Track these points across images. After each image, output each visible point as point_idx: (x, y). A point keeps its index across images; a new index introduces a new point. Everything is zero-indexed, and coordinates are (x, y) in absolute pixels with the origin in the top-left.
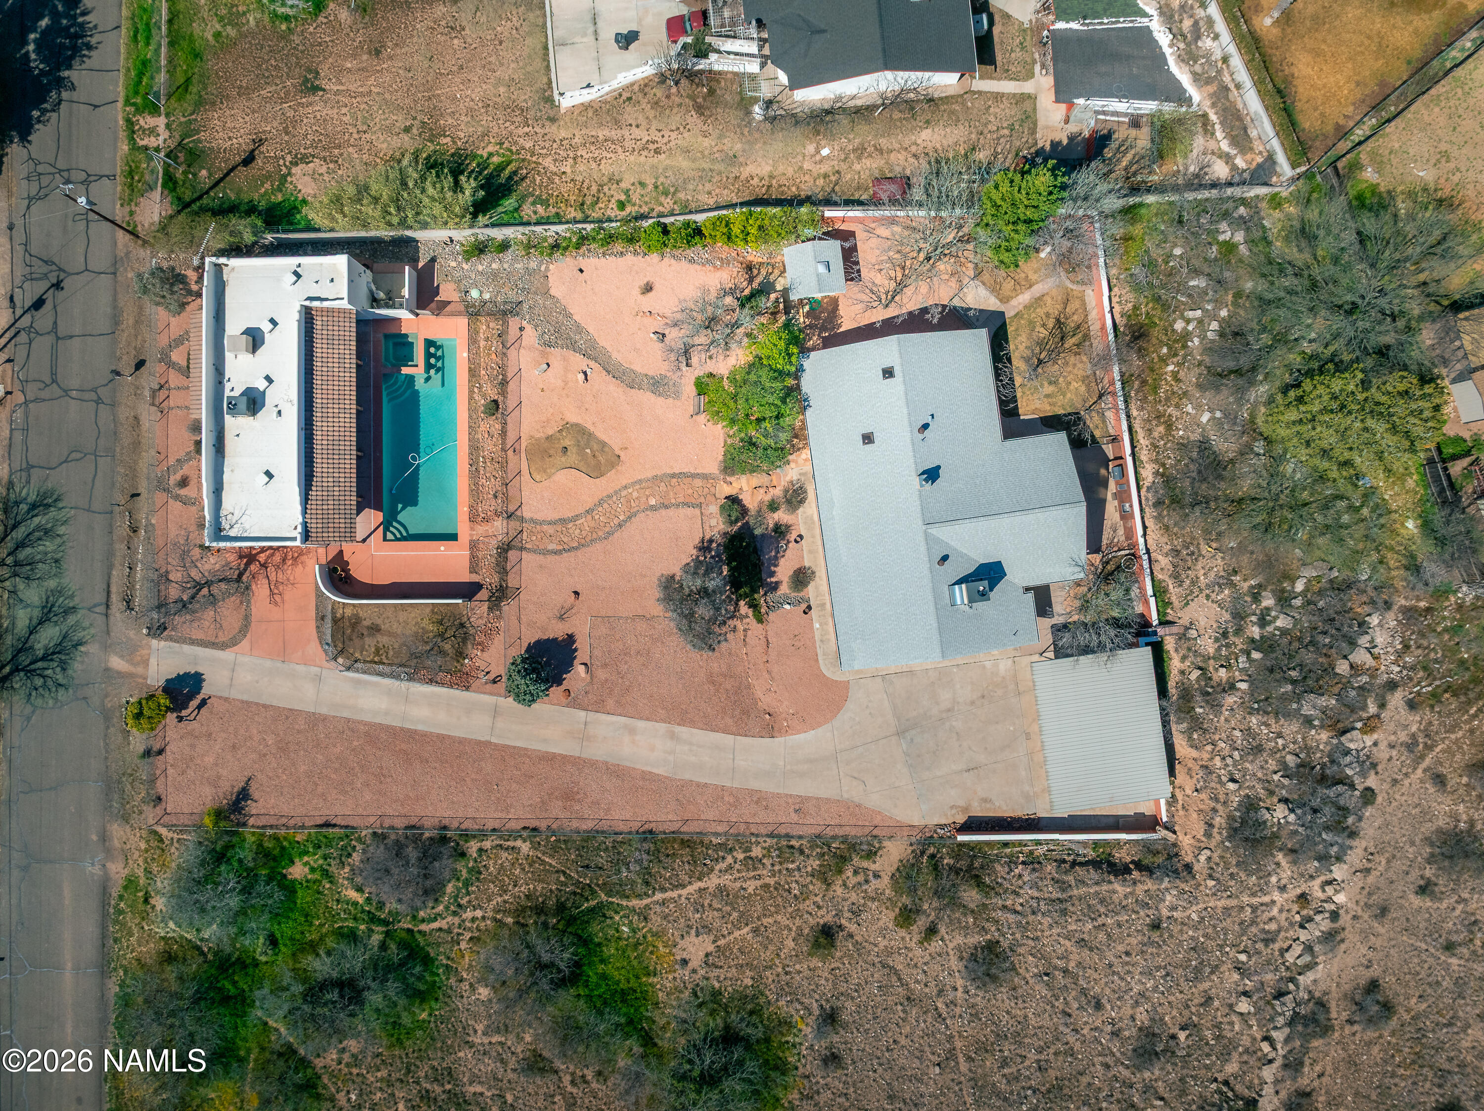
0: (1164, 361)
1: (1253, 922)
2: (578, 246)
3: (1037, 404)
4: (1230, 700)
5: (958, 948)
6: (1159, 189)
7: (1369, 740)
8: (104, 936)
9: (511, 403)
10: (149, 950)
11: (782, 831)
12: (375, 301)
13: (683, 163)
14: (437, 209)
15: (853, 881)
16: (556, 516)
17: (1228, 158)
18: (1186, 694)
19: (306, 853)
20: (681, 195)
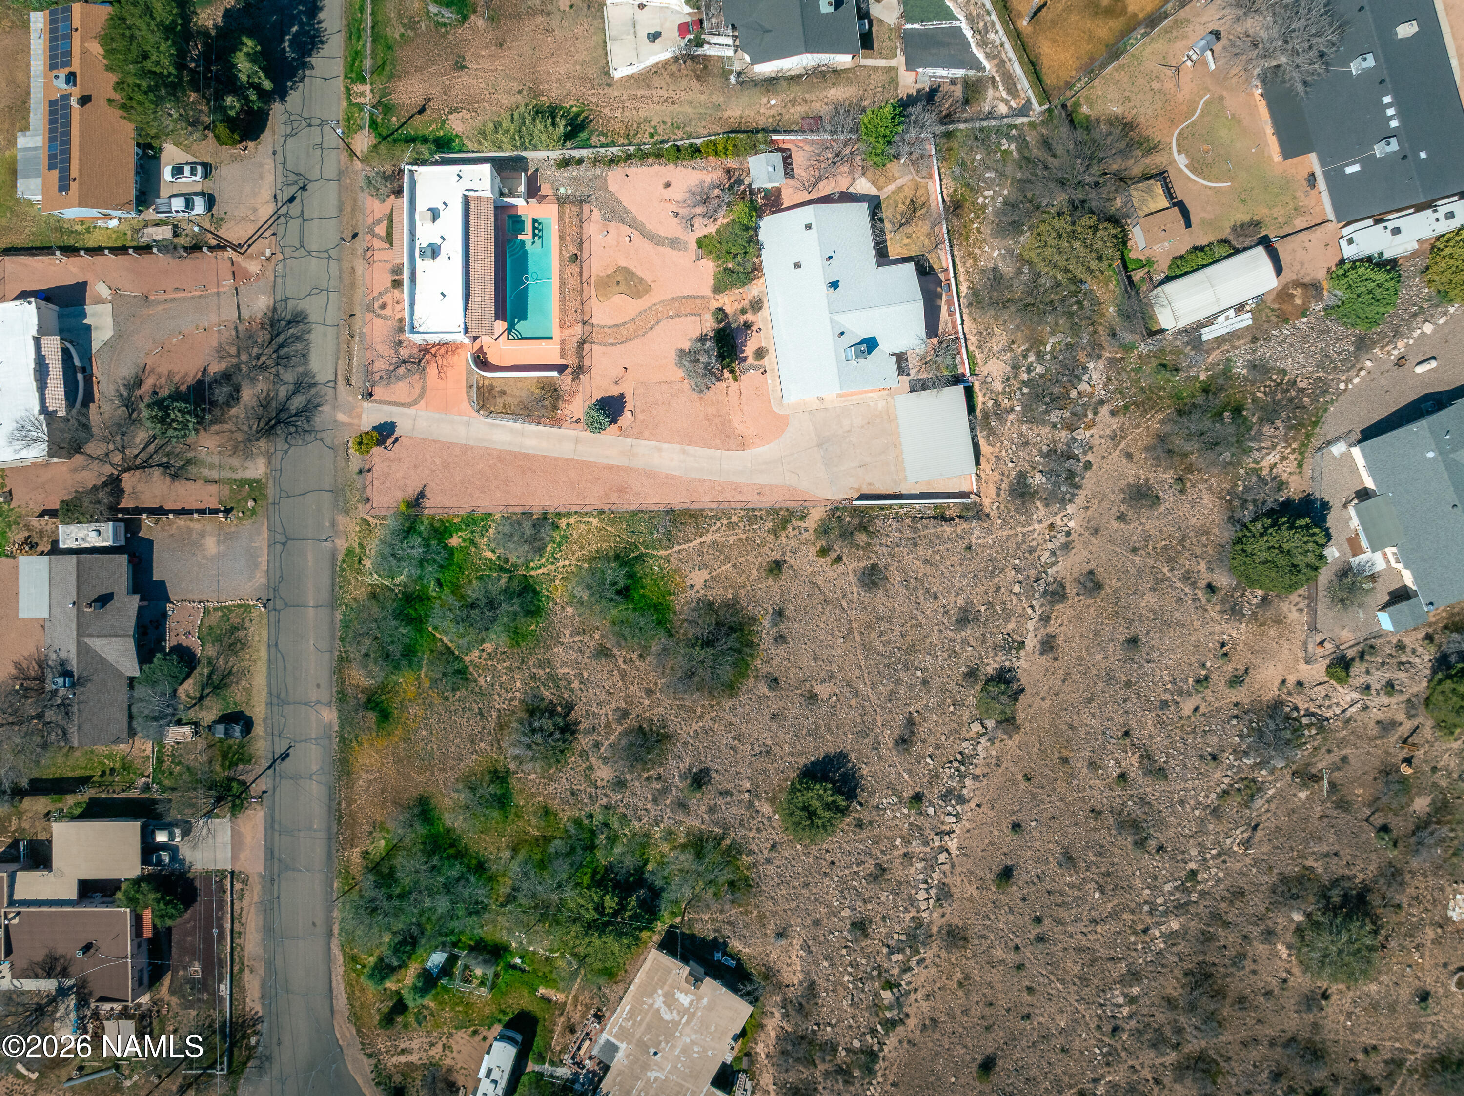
0: (972, 222)
1: (1024, 542)
2: (626, 160)
3: (899, 250)
4: (1011, 417)
5: (855, 570)
6: (966, 121)
7: (1088, 434)
8: (333, 585)
9: (585, 255)
10: (361, 593)
11: (750, 506)
12: (502, 194)
13: (689, 110)
14: (544, 137)
15: (792, 533)
16: (612, 323)
17: (1006, 102)
18: (986, 416)
19: (461, 530)
20: (688, 129)
